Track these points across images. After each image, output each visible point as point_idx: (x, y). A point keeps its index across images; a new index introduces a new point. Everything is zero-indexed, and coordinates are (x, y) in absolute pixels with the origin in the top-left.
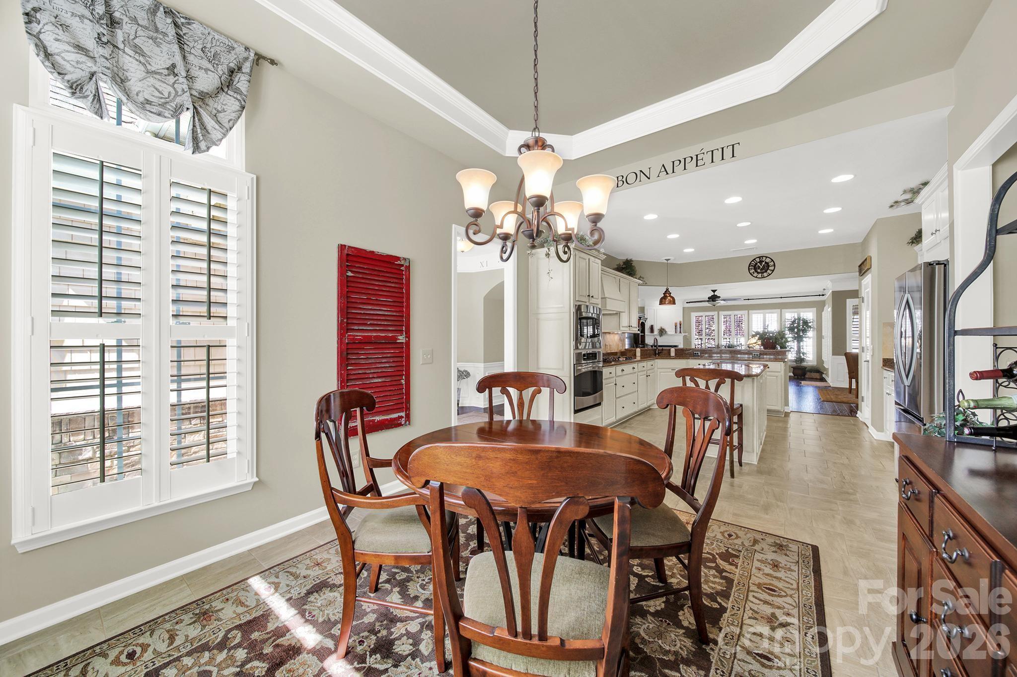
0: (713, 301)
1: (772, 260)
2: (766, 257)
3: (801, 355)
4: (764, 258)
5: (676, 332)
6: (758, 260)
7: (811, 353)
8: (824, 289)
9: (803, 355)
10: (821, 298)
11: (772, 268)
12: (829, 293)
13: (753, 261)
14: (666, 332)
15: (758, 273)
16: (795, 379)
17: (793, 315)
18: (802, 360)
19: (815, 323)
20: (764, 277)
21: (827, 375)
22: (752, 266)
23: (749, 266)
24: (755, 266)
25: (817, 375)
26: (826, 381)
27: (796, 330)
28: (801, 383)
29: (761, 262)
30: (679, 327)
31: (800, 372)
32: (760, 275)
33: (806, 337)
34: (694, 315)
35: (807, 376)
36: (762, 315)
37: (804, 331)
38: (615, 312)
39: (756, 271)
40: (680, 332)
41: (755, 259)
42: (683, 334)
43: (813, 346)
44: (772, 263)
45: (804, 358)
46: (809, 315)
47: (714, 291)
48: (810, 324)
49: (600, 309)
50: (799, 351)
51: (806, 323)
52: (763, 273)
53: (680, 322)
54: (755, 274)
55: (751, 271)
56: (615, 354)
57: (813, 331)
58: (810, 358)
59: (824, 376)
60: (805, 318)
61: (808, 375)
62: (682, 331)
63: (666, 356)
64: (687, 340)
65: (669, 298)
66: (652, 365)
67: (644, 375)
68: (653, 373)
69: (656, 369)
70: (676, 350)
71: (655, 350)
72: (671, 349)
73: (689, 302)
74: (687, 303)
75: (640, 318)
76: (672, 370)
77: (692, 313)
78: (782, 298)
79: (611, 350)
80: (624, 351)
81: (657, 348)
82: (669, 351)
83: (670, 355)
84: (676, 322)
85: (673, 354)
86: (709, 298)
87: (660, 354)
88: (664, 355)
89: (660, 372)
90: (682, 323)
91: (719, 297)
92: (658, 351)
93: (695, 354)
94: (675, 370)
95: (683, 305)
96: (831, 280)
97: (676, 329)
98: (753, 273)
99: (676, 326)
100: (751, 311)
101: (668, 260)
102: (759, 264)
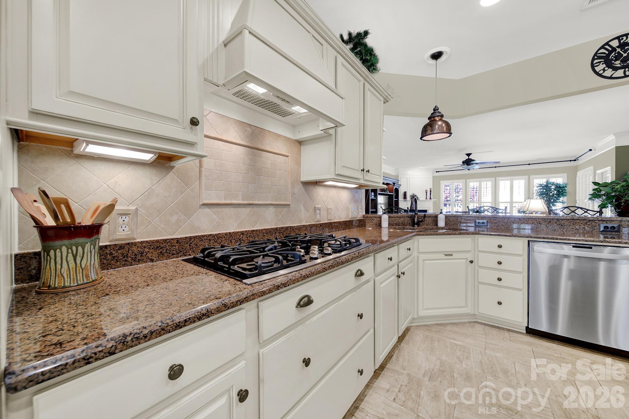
0: (468, 165)
5: (426, 199)
6: (615, 43)
15: (614, 69)
22: (600, 57)
24: (607, 57)
29: (622, 46)
30: (429, 194)
32: (620, 73)
34: (443, 183)
39: (610, 66)
40: (430, 199)
41: (607, 43)
42: (433, 200)
47: (468, 155)
53: (431, 189)
54: (607, 73)
55: (598, 69)
62: (432, 198)
63: (431, 227)
64: (436, 205)
65: (440, 123)
66: (409, 249)
67: (392, 275)
68: (411, 264)
69: (415, 254)
70: (447, 217)
71: (412, 218)
72: (439, 216)
73: (439, 172)
74: (437, 172)
75: (394, 184)
76: (446, 255)
77: (441, 181)
78: (529, 164)
79: (329, 218)
80: (362, 218)
81: (415, 214)
82: (435, 218)
83: (437, 225)
84: (426, 189)
85: (441, 223)
86: (463, 162)
87: (421, 223)
88: (427, 225)
89: (424, 260)
90: (432, 190)
91: (474, 160)
92: (418, 219)
93: (479, 223)
94: (452, 255)
95: (433, 174)
96: (616, 135)
97: (426, 195)
98: (602, 72)
99: (426, 193)
100: (497, 178)
101: (437, 56)
102: (619, 50)
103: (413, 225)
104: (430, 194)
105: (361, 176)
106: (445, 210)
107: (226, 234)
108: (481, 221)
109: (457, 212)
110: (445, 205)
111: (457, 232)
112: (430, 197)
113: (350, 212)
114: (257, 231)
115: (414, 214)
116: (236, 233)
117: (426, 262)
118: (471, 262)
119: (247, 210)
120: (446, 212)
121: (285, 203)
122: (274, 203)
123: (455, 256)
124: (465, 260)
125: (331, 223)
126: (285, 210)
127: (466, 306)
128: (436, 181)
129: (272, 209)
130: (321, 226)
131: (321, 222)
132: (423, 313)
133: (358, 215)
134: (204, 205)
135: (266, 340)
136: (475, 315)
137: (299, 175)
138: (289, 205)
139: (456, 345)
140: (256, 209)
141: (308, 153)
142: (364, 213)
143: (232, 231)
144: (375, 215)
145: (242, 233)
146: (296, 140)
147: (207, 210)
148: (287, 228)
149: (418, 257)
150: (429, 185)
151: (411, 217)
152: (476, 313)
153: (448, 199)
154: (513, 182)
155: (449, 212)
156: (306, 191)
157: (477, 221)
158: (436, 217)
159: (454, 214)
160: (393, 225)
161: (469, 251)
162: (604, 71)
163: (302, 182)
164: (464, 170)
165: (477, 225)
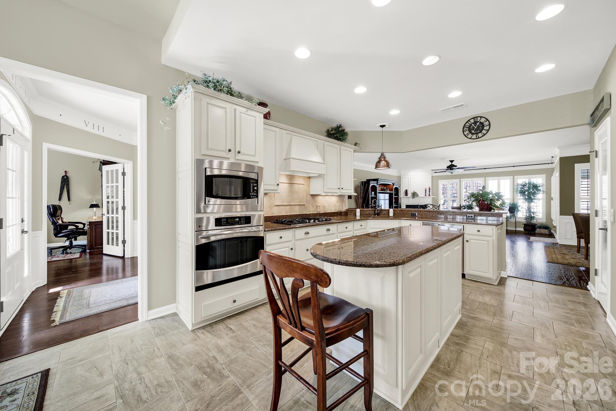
0: (451, 169)
1: (487, 120)
2: (481, 117)
3: (532, 214)
4: (479, 118)
5: (426, 195)
6: (472, 121)
7: (541, 211)
8: (553, 157)
9: (533, 214)
10: (550, 166)
11: (486, 128)
12: (557, 161)
13: (467, 122)
14: (417, 195)
15: (473, 134)
16: (525, 234)
17: (524, 180)
18: (532, 218)
19: (545, 187)
20: (479, 138)
21: (555, 231)
22: (467, 127)
23: (464, 128)
24: (469, 128)
25: (546, 231)
26: (555, 238)
27: (526, 193)
28: (530, 238)
29: (475, 123)
30: (428, 192)
31: (530, 228)
32: (474, 136)
33: (536, 199)
34: (441, 183)
35: (536, 232)
36: (497, 181)
37: (534, 194)
38: (317, 175)
39: (470, 132)
40: (429, 195)
41: (469, 121)
42: (432, 196)
43: (543, 207)
44: (487, 122)
45: (534, 217)
46: (539, 180)
47: (452, 161)
48: (539, 188)
50: (529, 209)
51: (535, 187)
52: (477, 133)
53: (429, 187)
54: (470, 136)
55: (465, 133)
57: (543, 193)
58: (540, 216)
59: (552, 231)
60: (535, 183)
61: (538, 231)
62: (431, 195)
63: (386, 216)
64: (435, 200)
66: (362, 226)
69: (368, 229)
70: (395, 210)
74: (435, 172)
75: (393, 184)
77: (439, 181)
78: (514, 166)
80: (346, 211)
82: (388, 211)
84: (426, 187)
86: (447, 167)
87: (380, 214)
90: (431, 188)
91: (455, 166)
92: (377, 212)
93: (469, 216)
95: (432, 174)
96: (558, 148)
97: (426, 192)
98: (467, 135)
99: (426, 191)
100: (486, 178)
101: (382, 126)
102: (473, 125)
103: (375, 215)
104: (429, 191)
105: (338, 191)
107: (282, 216)
108: (470, 215)
112: (429, 194)
113: (337, 208)
114: (292, 215)
116: (285, 215)
119: (288, 207)
121: (303, 204)
122: (298, 204)
126: (303, 207)
128: (435, 180)
129: (298, 207)
133: (343, 209)
134: (275, 205)
137: (309, 192)
138: (305, 205)
140: (291, 207)
141: (313, 182)
142: (347, 208)
143: (284, 215)
145: (287, 215)
146: (308, 177)
147: (276, 207)
148: (304, 214)
150: (428, 184)
154: (500, 181)
156: (313, 198)
157: (412, 213)
160: (364, 215)
162: (468, 135)
163: (311, 195)
164: (448, 173)
165: (468, 217)
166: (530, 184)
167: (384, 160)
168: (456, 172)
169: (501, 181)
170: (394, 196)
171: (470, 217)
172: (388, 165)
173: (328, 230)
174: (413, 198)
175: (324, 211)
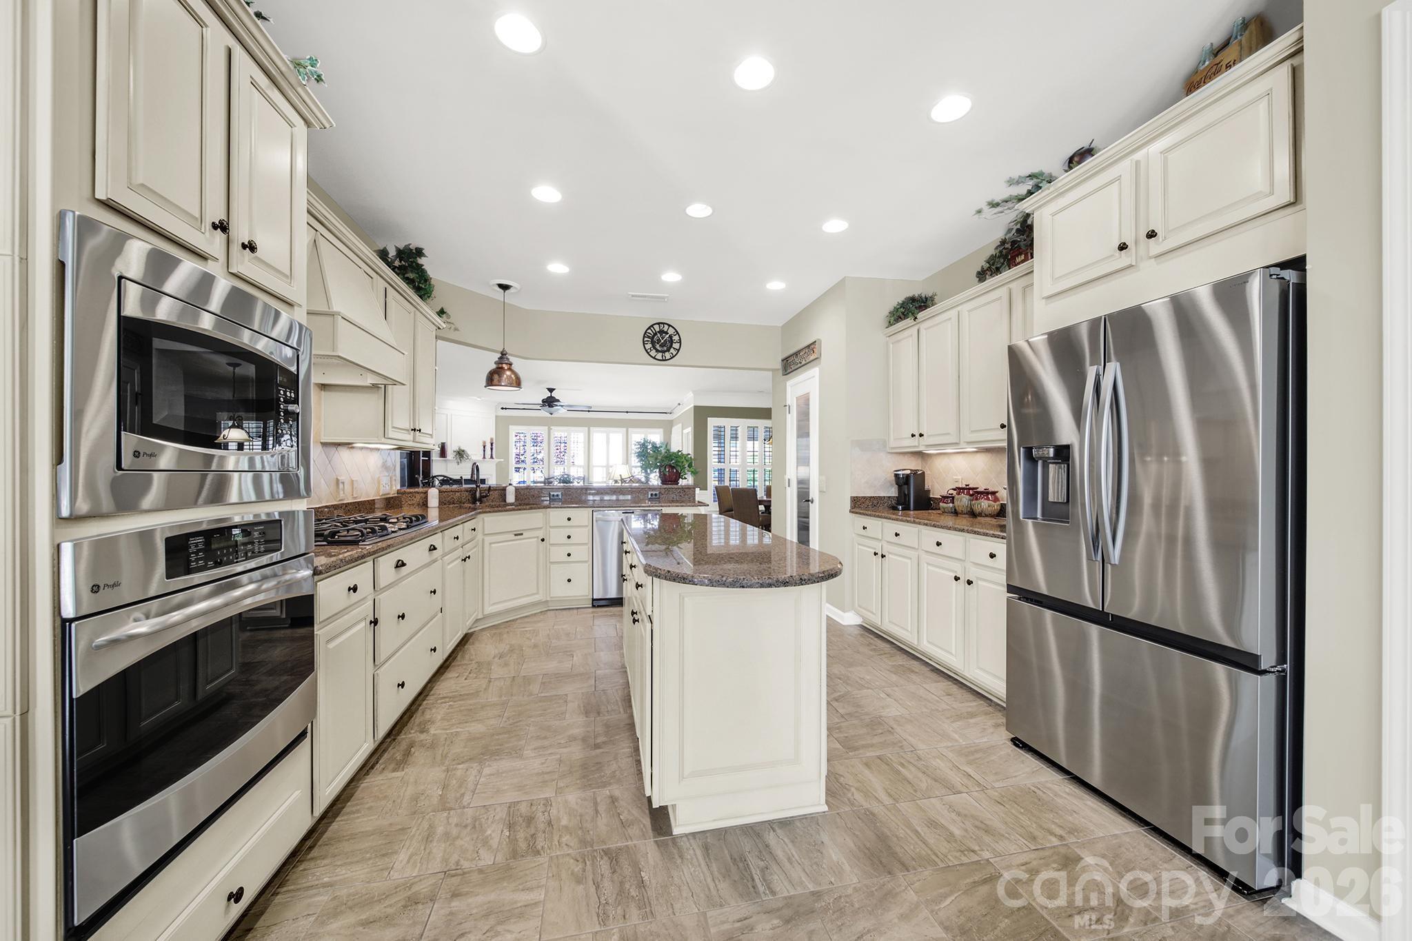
0: (550, 406)
1: (678, 332)
2: (669, 325)
4: (666, 326)
5: (484, 458)
6: (657, 328)
8: (679, 405)
11: (676, 346)
13: (649, 328)
14: (467, 455)
15: (657, 351)
20: (665, 360)
22: (649, 337)
23: (644, 337)
24: (652, 339)
29: (661, 332)
30: (490, 449)
32: (659, 356)
34: (514, 430)
36: (605, 434)
39: (655, 348)
40: (492, 457)
41: (652, 326)
42: (495, 460)
44: (677, 337)
47: (551, 390)
49: (301, 326)
52: (664, 352)
53: (492, 439)
54: (653, 353)
55: (647, 347)
56: (369, 505)
62: (494, 456)
63: (498, 503)
64: (502, 470)
65: (508, 373)
66: (474, 530)
67: (456, 559)
68: (475, 549)
69: (480, 537)
70: (517, 489)
71: (473, 491)
72: (507, 488)
73: (506, 409)
74: (502, 408)
76: (516, 535)
77: (510, 426)
78: (627, 412)
79: (355, 496)
80: (396, 495)
81: (477, 486)
82: (502, 491)
83: (505, 501)
84: (485, 440)
85: (511, 498)
86: (542, 402)
87: (485, 499)
88: (493, 501)
89: (491, 544)
90: (494, 441)
91: (558, 401)
92: (480, 493)
93: (553, 495)
94: (522, 534)
95: (496, 412)
96: (694, 392)
97: (484, 451)
98: (649, 351)
99: (484, 447)
100: (591, 428)
101: (504, 287)
102: (659, 335)
103: (474, 503)
104: (492, 449)
105: (409, 437)
106: (516, 479)
108: (556, 494)
109: (534, 482)
110: (517, 470)
111: (528, 507)
112: (492, 454)
113: (381, 486)
115: (474, 486)
117: (493, 545)
118: (543, 540)
120: (519, 483)
123: (525, 535)
124: (536, 539)
125: (358, 503)
127: (537, 593)
128: (502, 424)
130: (346, 506)
131: (345, 502)
132: (489, 610)
135: (384, 588)
136: (547, 601)
137: (319, 433)
139: (526, 631)
142: (399, 488)
144: (416, 490)
149: (483, 540)
150: (489, 434)
151: (470, 491)
152: (548, 599)
153: (522, 458)
154: (609, 435)
155: (524, 482)
156: (327, 455)
157: (552, 493)
158: (504, 489)
159: (532, 485)
161: (541, 528)
162: (651, 350)
163: (321, 443)
164: (544, 413)
165: (552, 497)
166: (646, 441)
167: (510, 369)
168: (560, 412)
169: (611, 435)
170: (422, 458)
171: (556, 497)
172: (518, 383)
173: (432, 550)
174: (458, 463)
175: (355, 498)
